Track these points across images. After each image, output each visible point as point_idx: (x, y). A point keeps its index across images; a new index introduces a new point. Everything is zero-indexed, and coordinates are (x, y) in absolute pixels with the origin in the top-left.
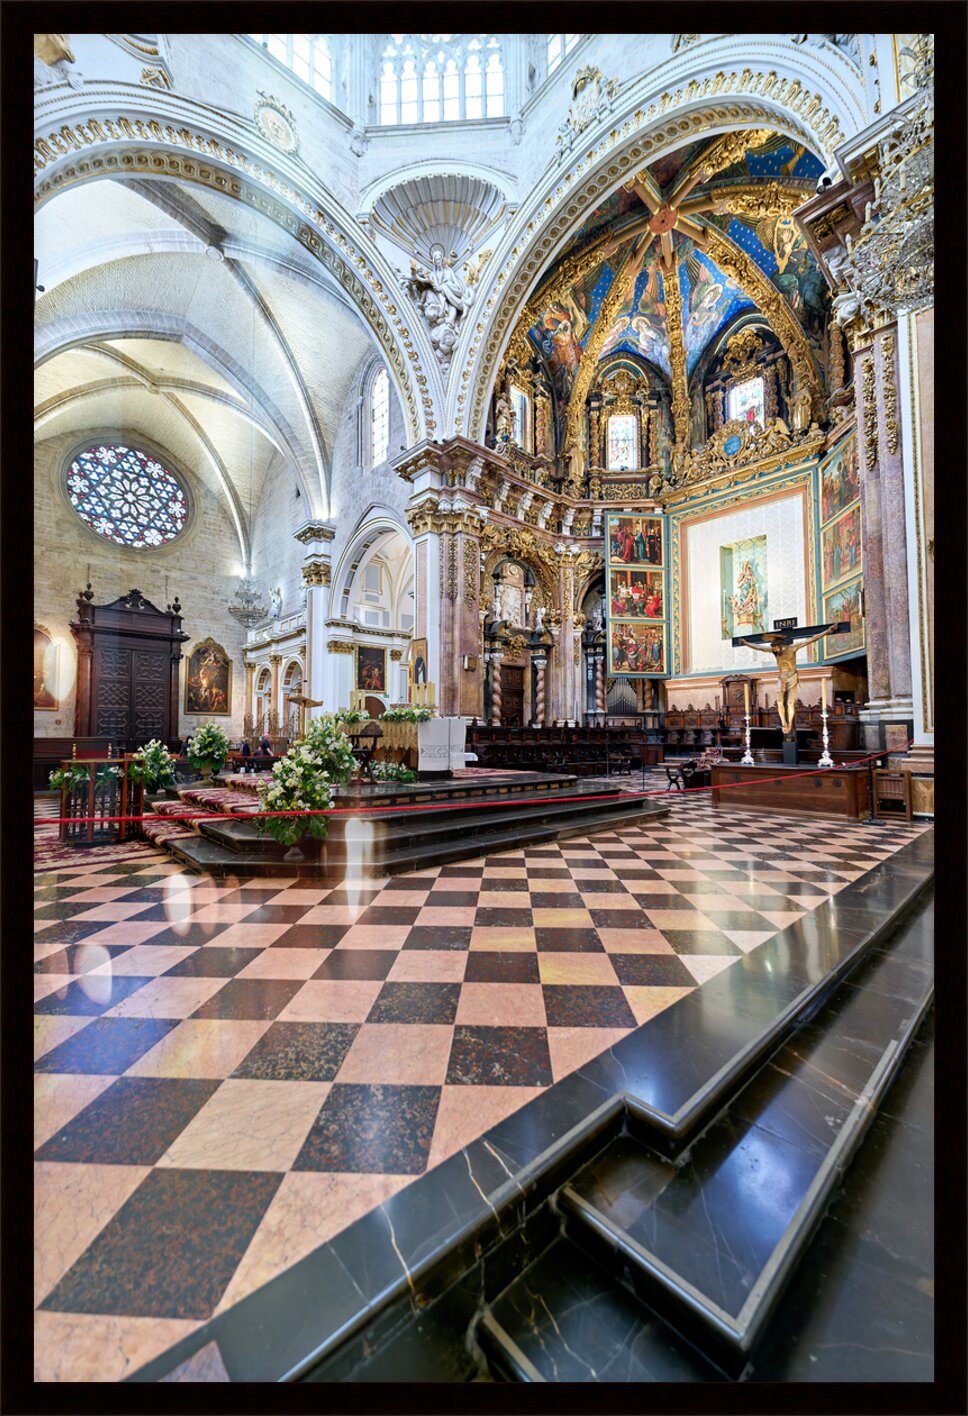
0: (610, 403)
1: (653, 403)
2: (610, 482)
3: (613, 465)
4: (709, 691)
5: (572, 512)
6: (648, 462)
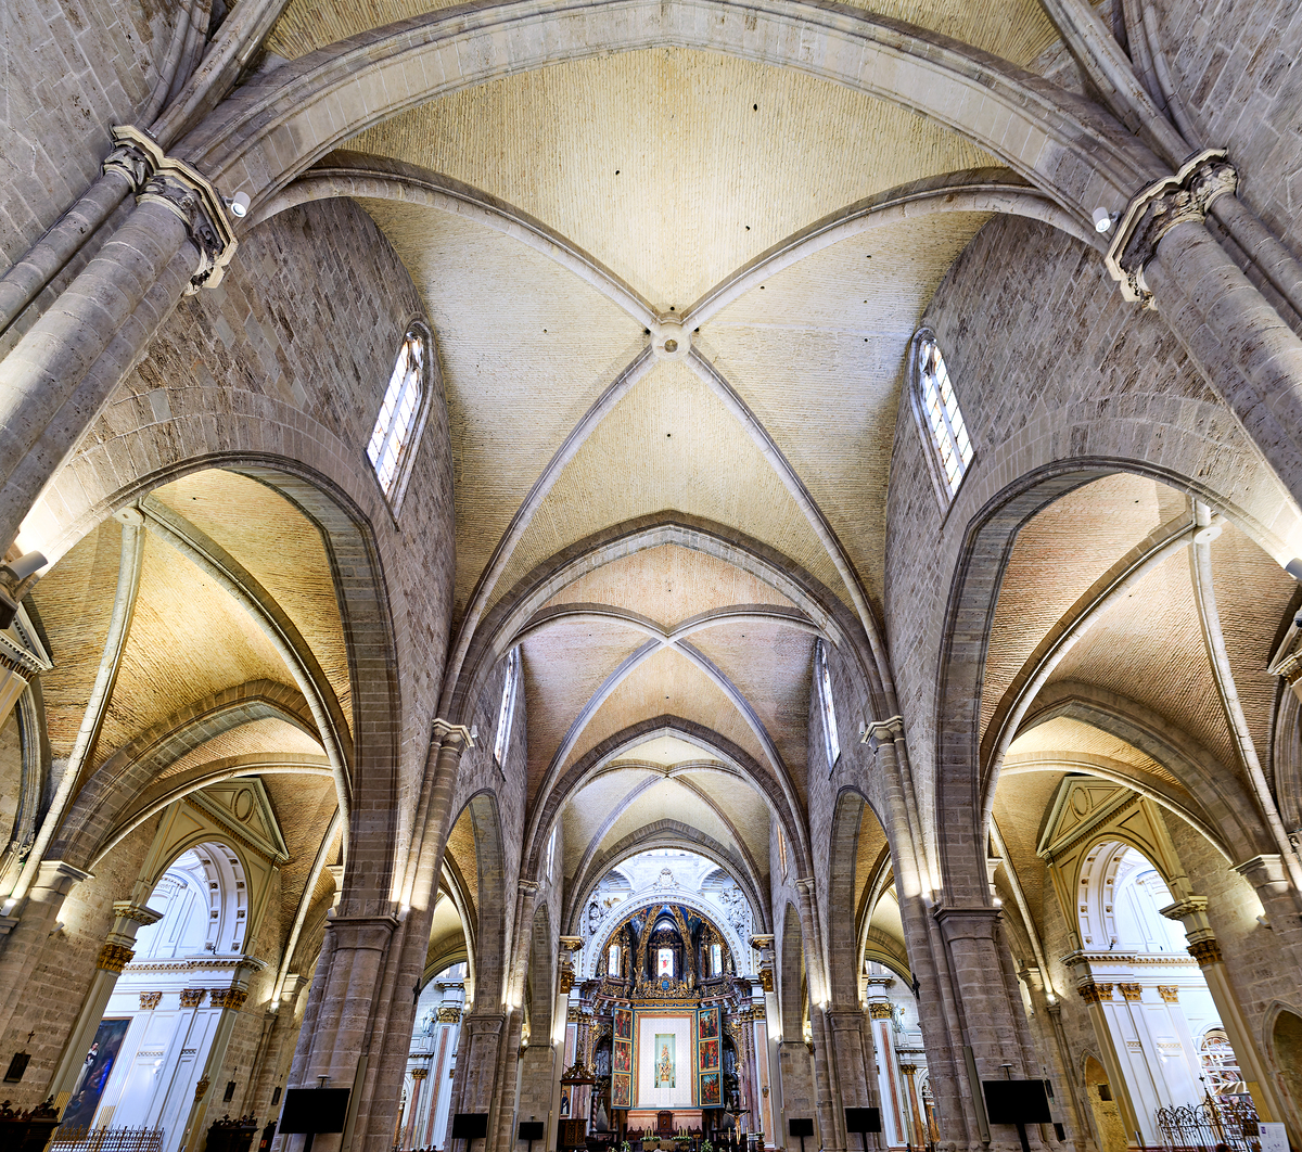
3: (611, 973)
4: (650, 1119)
6: (624, 975)
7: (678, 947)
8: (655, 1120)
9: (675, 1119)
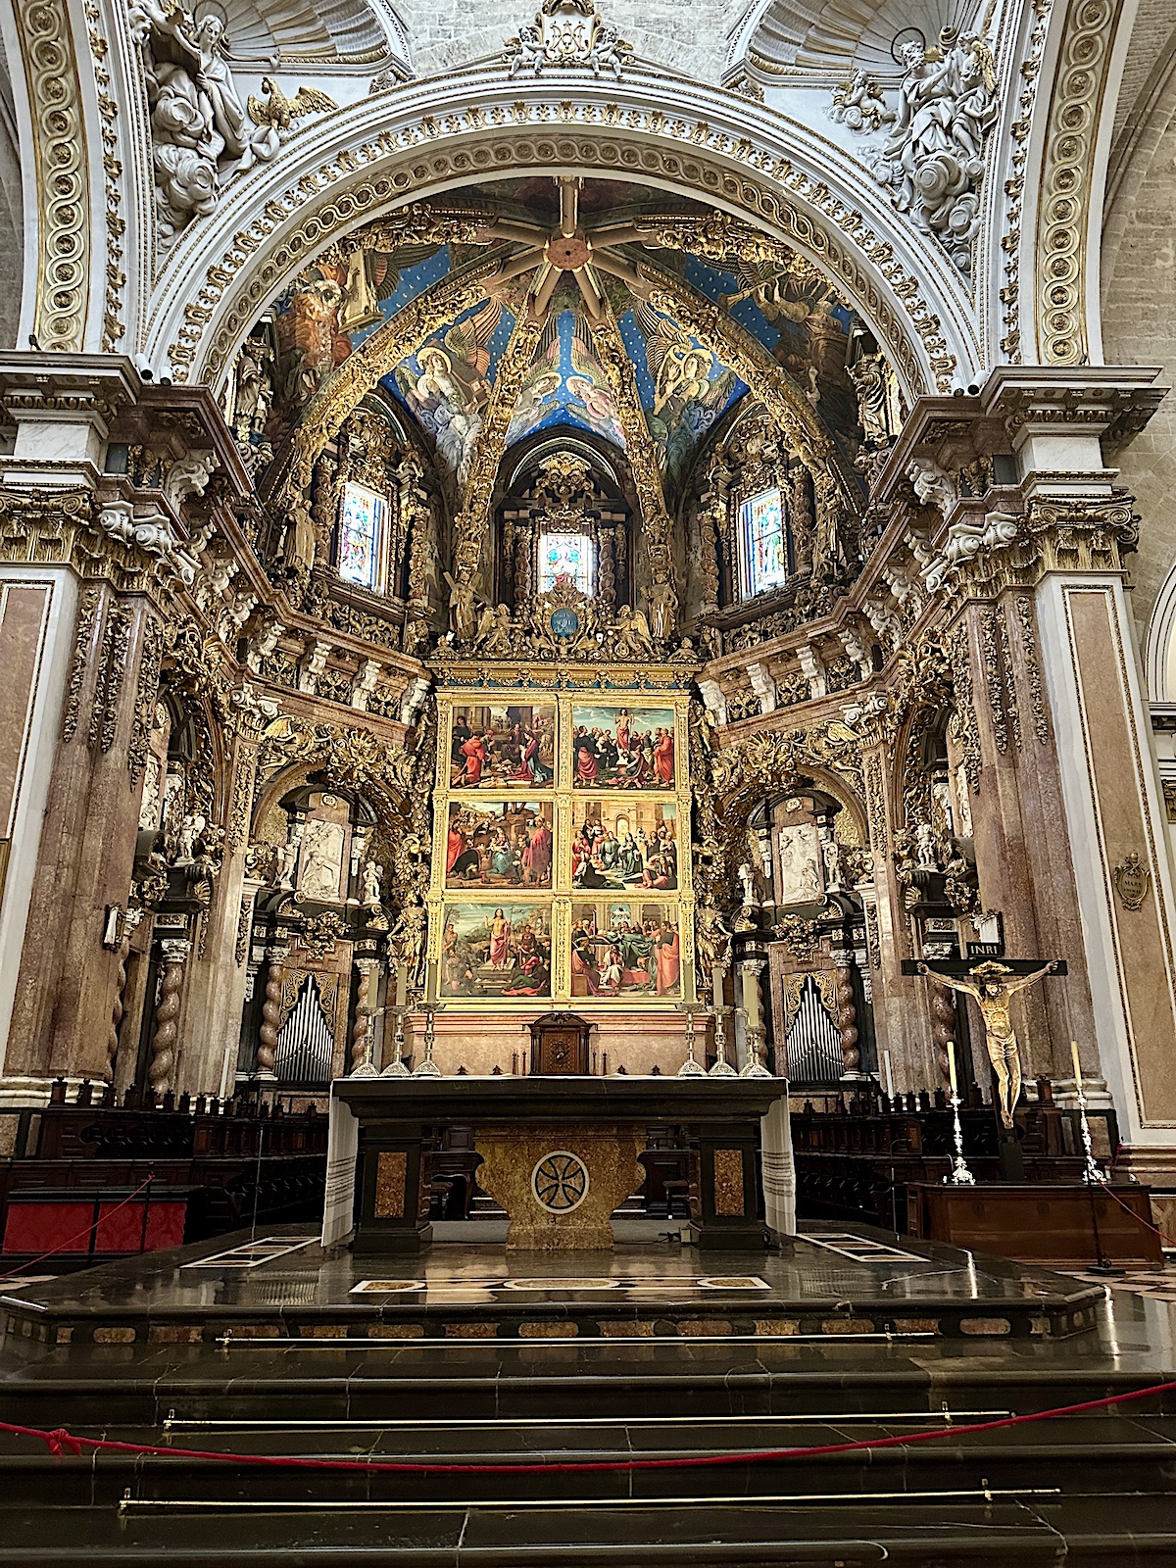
0: (354, 456)
1: (424, 495)
2: (343, 600)
3: (346, 572)
4: (500, 1041)
5: (279, 629)
6: (404, 592)
7: (613, 525)
8: (523, 1044)
9: (601, 1045)
